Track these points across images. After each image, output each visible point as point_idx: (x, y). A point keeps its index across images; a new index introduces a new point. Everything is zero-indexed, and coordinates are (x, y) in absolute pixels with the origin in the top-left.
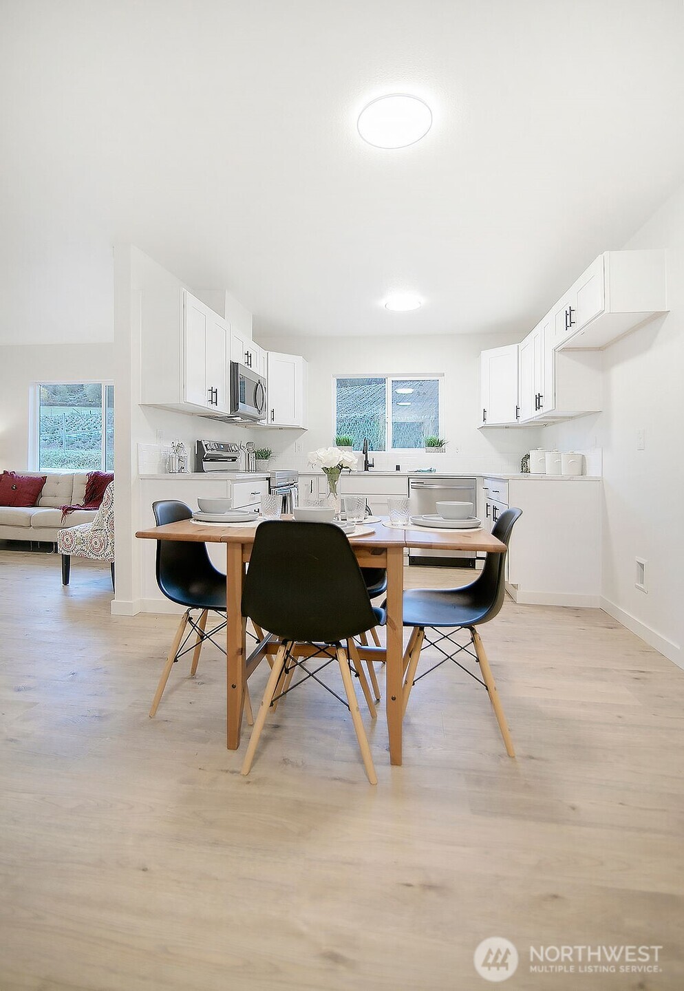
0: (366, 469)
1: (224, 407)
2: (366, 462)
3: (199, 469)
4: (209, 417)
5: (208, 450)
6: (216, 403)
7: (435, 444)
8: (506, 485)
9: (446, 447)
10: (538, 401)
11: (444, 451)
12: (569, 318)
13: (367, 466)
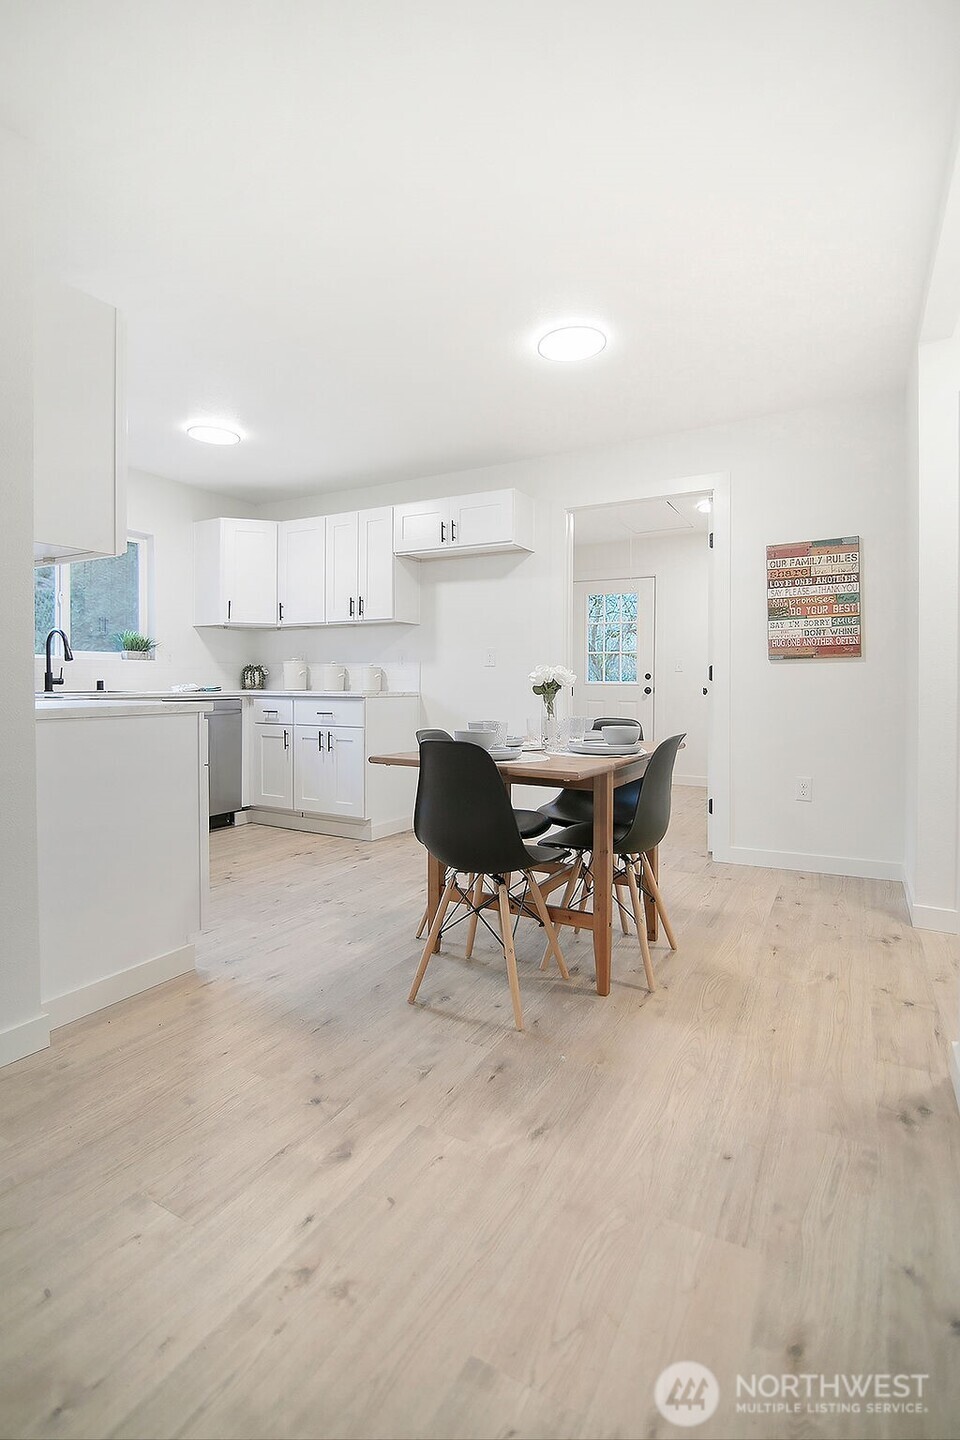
2: (49, 676)
7: (141, 647)
8: (359, 705)
9: (156, 652)
10: (356, 606)
11: (152, 658)
12: (448, 531)
13: (50, 682)
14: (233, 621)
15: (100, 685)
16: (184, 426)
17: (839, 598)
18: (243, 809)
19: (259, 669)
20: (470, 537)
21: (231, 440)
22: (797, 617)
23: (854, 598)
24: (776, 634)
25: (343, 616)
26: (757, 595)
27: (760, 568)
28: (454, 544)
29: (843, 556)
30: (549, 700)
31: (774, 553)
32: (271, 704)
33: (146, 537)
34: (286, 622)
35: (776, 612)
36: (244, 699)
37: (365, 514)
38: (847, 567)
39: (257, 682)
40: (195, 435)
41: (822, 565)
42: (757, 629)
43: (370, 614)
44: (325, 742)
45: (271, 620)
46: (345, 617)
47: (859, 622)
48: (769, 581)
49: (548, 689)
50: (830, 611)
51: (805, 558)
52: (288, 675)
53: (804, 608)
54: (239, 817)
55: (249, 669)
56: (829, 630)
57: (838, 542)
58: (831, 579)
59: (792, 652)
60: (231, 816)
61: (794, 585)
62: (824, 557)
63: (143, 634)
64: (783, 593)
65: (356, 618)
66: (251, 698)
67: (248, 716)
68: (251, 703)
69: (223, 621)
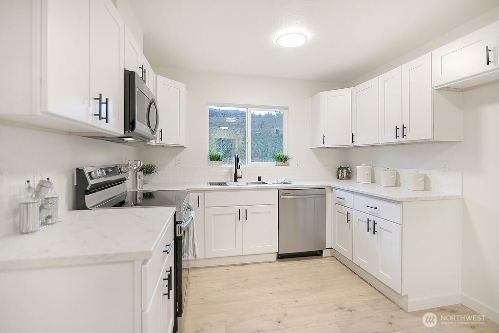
0: (236, 180)
1: (115, 125)
2: (236, 174)
3: (79, 204)
4: (94, 137)
5: (92, 178)
6: (107, 118)
7: (283, 159)
8: (398, 207)
9: (290, 161)
10: (401, 130)
11: (288, 165)
13: (236, 178)
14: (326, 144)
15: (259, 178)
18: (327, 249)
19: (346, 169)
25: (390, 138)
33: (287, 108)
34: (356, 144)
36: (328, 190)
39: (345, 175)
43: (411, 137)
44: (371, 227)
46: (393, 140)
52: (361, 172)
54: (326, 253)
55: (341, 168)
60: (321, 252)
63: (285, 154)
65: (401, 139)
66: (332, 188)
67: (330, 198)
68: (332, 191)
69: (321, 145)
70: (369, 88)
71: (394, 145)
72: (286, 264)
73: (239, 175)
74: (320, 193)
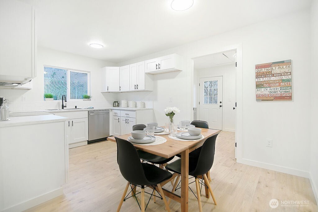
7: (88, 98)
8: (135, 112)
9: (91, 99)
10: (136, 86)
12: (158, 66)
13: (63, 107)
14: (109, 91)
15: (76, 107)
16: (89, 44)
17: (283, 81)
18: (110, 136)
19: (117, 102)
20: (163, 68)
21: (101, 47)
22: (267, 87)
23: (289, 81)
24: (259, 93)
25: (133, 89)
26: (252, 81)
27: (253, 72)
28: (160, 69)
29: (284, 67)
30: (171, 118)
31: (258, 67)
32: (116, 111)
33: (89, 72)
34: (121, 91)
35: (259, 86)
36: (110, 110)
37: (139, 63)
38: (287, 70)
39: (117, 105)
40: (92, 46)
41: (276, 70)
42: (252, 91)
43: (140, 88)
44: (127, 122)
45: (118, 90)
46: (134, 90)
47: (291, 89)
48: (256, 76)
49: (171, 114)
50: (279, 85)
51: (270, 68)
52: (123, 103)
53: (269, 84)
55: (115, 102)
56: (279, 92)
57: (283, 62)
58: (280, 74)
59: (265, 98)
61: (265, 77)
62: (277, 67)
63: (88, 95)
64: (261, 80)
65: (136, 90)
66: (112, 110)
67: (111, 114)
68: (112, 111)
69: (107, 91)
70: (126, 68)
71: (135, 91)
72: (92, 145)
73: (64, 105)
74: (107, 112)
